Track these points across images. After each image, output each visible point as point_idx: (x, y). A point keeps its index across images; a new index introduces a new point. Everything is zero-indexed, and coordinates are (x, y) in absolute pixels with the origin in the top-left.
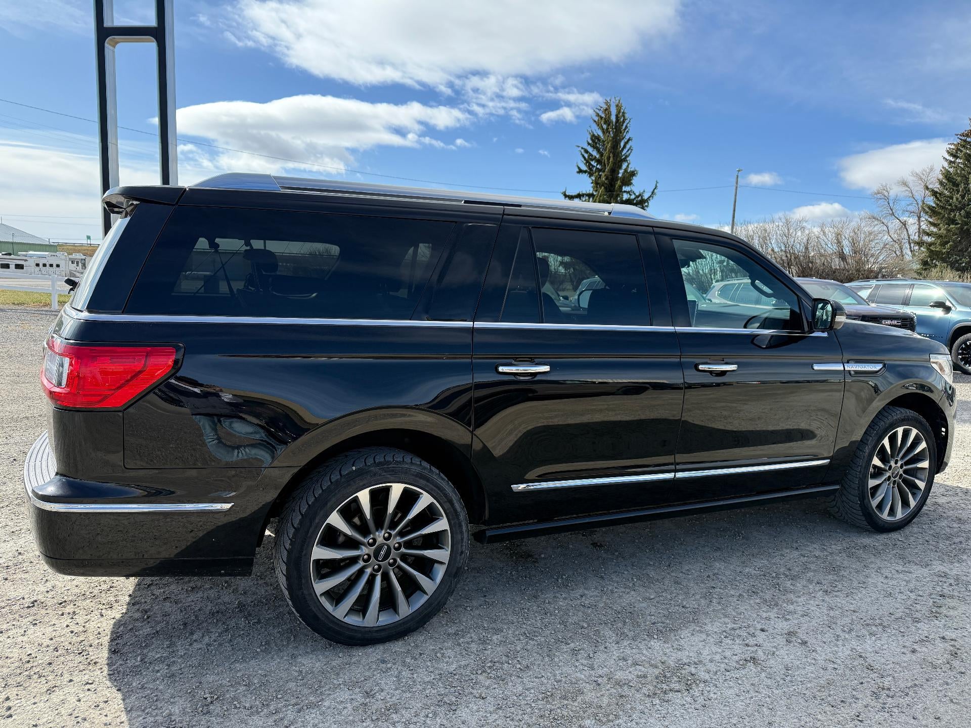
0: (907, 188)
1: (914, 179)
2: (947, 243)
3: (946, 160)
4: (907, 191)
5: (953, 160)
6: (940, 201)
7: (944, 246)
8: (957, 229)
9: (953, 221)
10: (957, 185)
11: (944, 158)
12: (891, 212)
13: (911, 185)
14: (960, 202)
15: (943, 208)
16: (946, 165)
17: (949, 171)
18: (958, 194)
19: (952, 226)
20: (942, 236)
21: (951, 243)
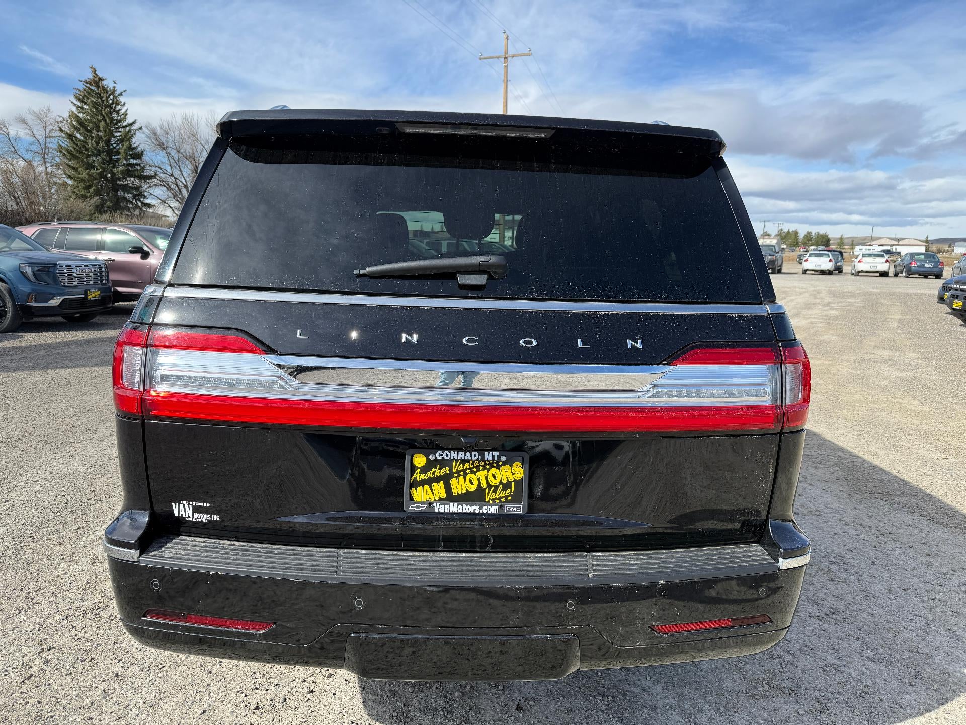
0: (26, 126)
1: (33, 118)
2: (91, 186)
3: (75, 105)
4: (27, 128)
5: (80, 105)
6: (77, 145)
7: (88, 189)
8: (98, 174)
9: (91, 166)
10: (90, 132)
11: (72, 102)
12: (12, 149)
13: (30, 123)
14: (95, 149)
15: (80, 152)
16: (74, 109)
17: (78, 116)
18: (92, 140)
19: (92, 171)
20: (84, 180)
21: (94, 188)
